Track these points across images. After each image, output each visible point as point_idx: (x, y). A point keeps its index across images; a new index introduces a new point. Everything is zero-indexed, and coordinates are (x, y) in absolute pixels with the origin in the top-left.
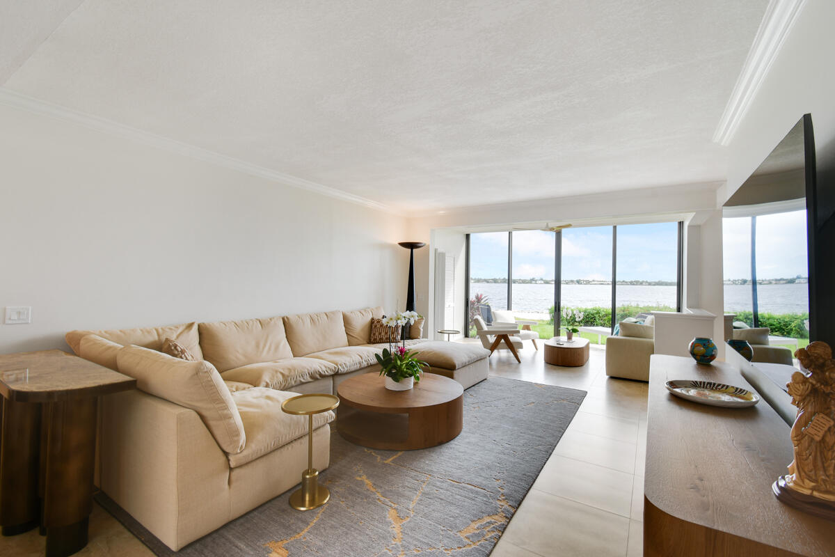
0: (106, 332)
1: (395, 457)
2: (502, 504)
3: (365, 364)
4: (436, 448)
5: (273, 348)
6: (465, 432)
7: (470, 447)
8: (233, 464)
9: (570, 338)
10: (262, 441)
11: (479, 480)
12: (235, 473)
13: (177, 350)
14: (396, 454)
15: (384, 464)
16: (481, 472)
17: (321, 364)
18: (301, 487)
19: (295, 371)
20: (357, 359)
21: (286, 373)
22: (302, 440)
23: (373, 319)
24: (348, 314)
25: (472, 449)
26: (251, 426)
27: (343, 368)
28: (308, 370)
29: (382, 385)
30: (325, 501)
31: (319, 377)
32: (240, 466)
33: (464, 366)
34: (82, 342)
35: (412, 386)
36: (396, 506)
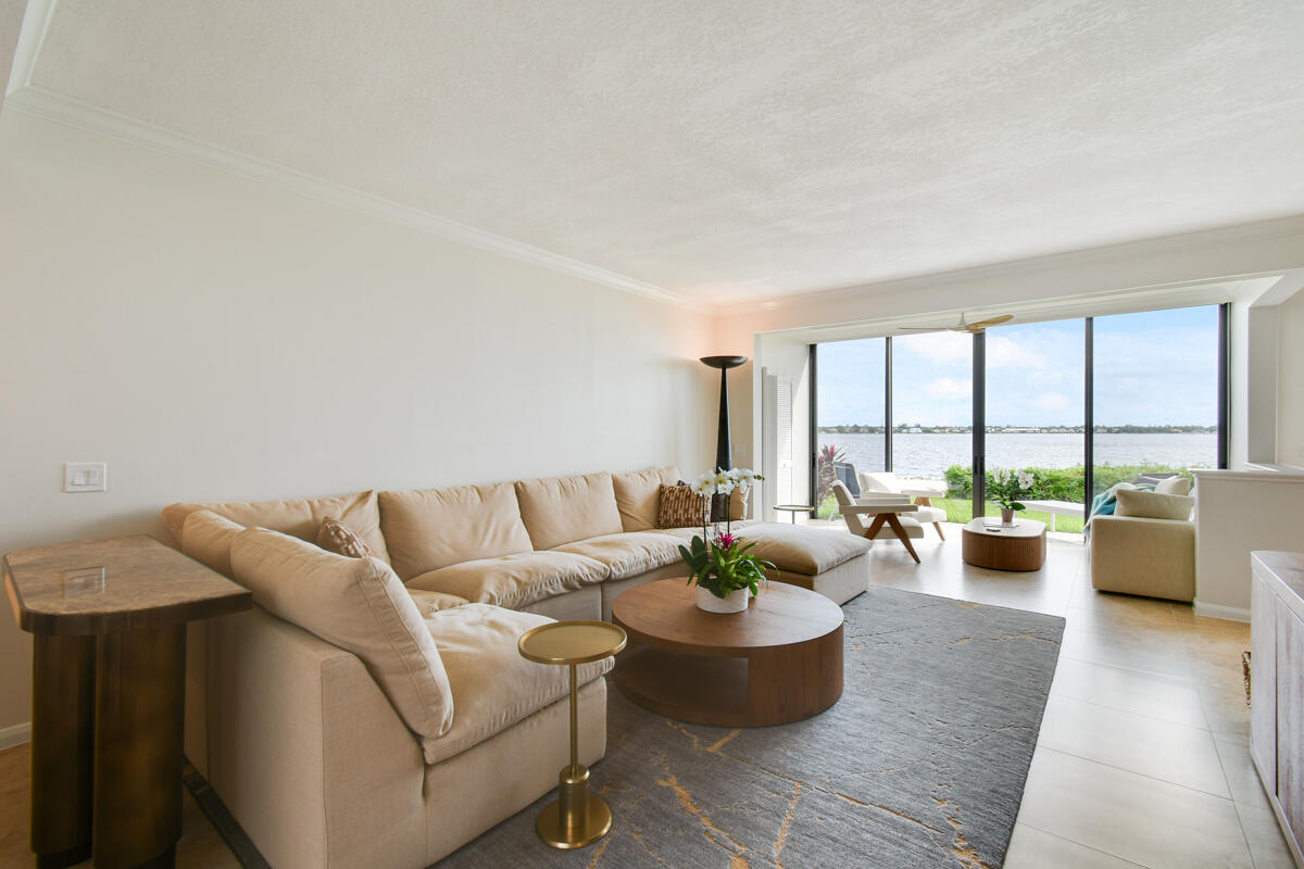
0: (227, 506)
1: (726, 740)
2: (965, 858)
3: (654, 563)
4: (802, 724)
5: (500, 535)
6: (851, 693)
7: (868, 725)
8: (430, 758)
9: (1007, 519)
10: (486, 710)
11: (902, 799)
12: (434, 775)
13: (340, 537)
14: (727, 735)
15: (708, 754)
16: (901, 780)
17: (583, 563)
18: (556, 797)
19: (538, 575)
20: (641, 554)
21: (523, 578)
22: (557, 708)
23: (661, 487)
24: (621, 478)
25: (871, 730)
26: (465, 679)
27: (619, 570)
28: (560, 573)
29: (691, 603)
30: (605, 831)
31: (578, 585)
32: (445, 761)
33: (831, 568)
34: (187, 523)
35: (747, 605)
36: (744, 849)
